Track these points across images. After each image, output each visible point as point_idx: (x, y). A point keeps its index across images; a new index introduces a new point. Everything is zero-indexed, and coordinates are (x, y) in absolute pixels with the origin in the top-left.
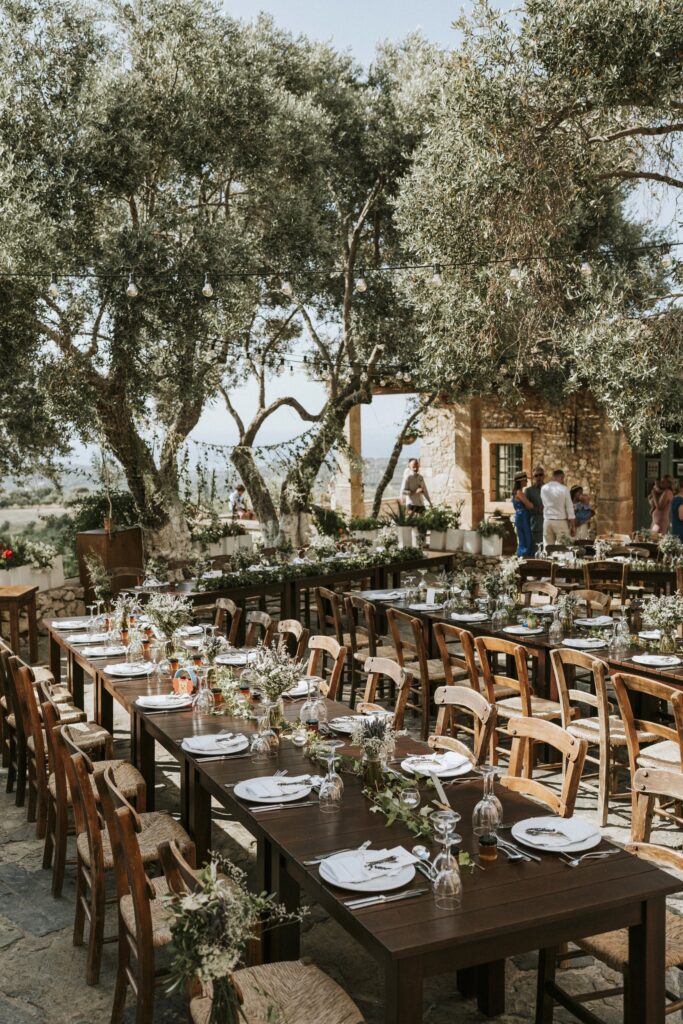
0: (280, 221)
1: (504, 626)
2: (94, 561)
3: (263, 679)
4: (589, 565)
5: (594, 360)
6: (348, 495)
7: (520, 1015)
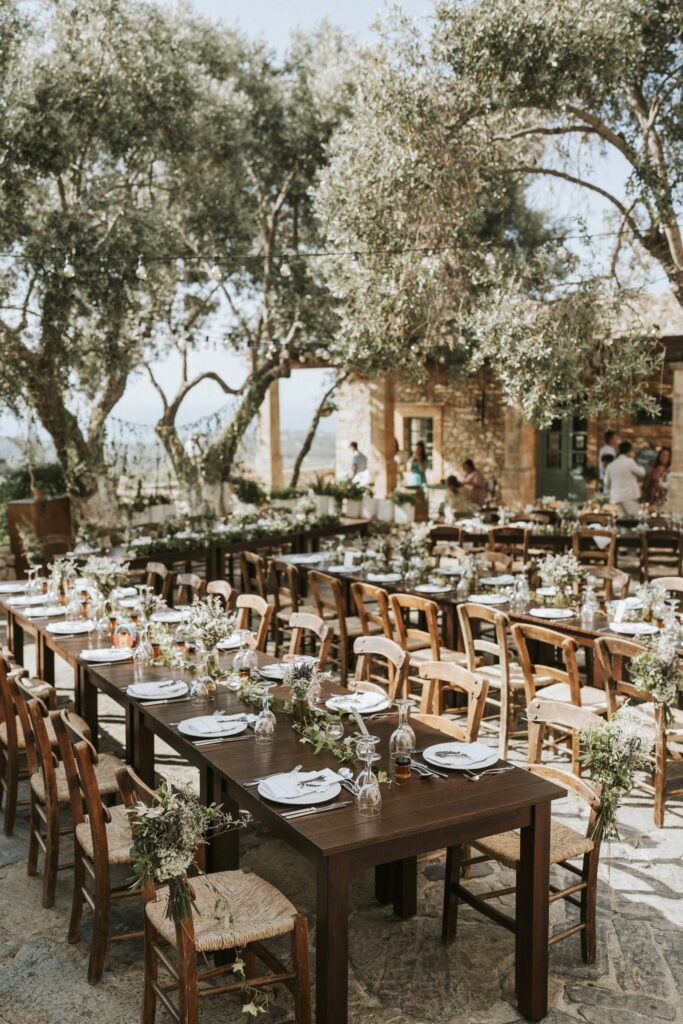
0: (205, 204)
1: (416, 585)
2: (26, 529)
3: (199, 632)
4: (494, 531)
5: (496, 341)
6: (268, 466)
7: (429, 916)
